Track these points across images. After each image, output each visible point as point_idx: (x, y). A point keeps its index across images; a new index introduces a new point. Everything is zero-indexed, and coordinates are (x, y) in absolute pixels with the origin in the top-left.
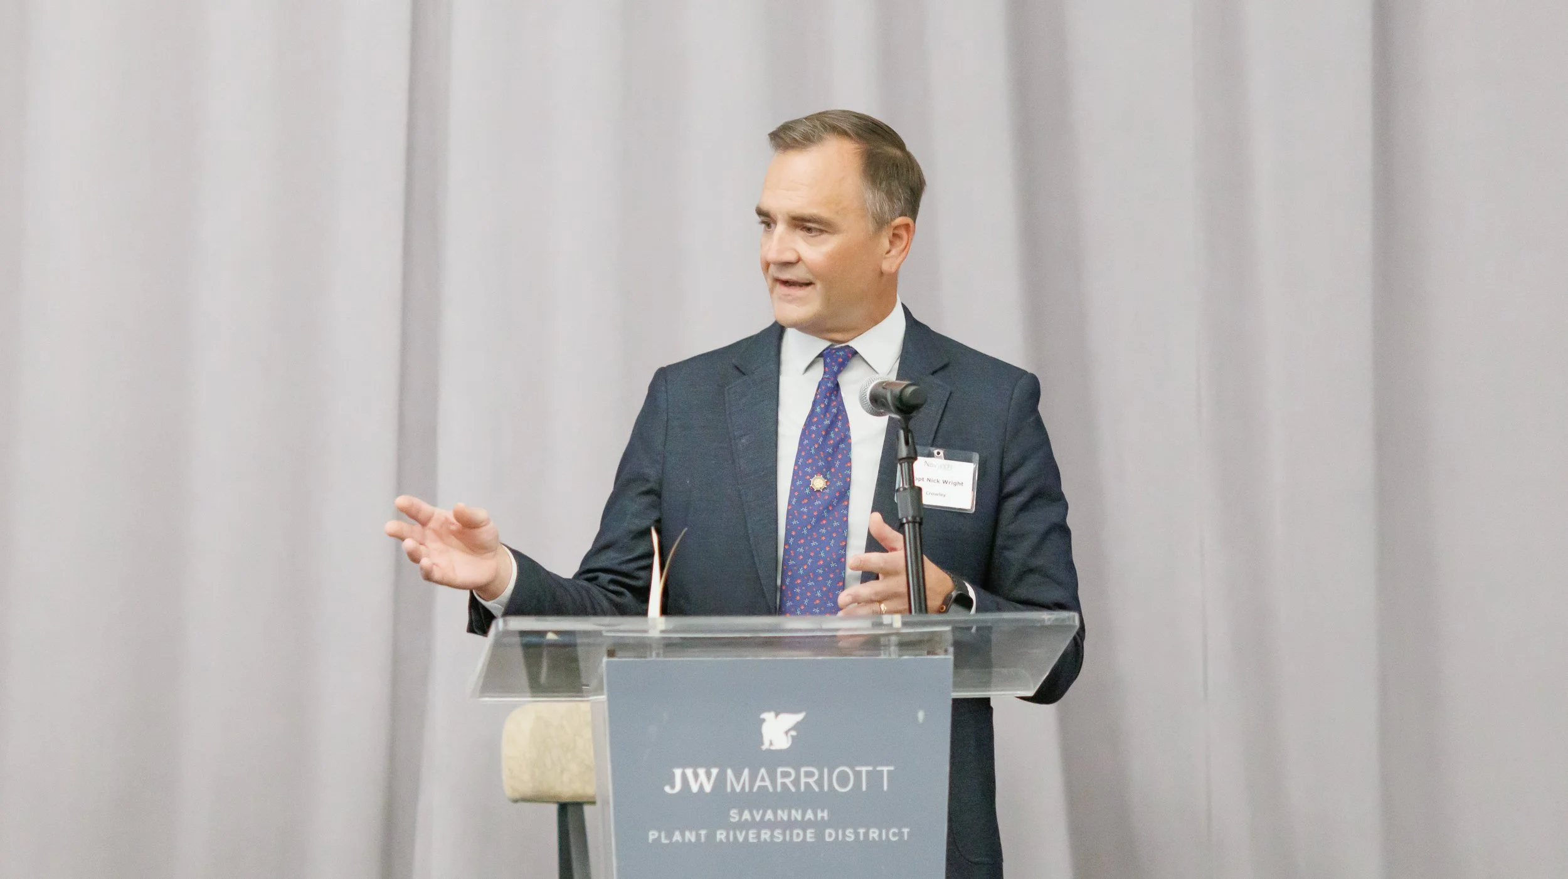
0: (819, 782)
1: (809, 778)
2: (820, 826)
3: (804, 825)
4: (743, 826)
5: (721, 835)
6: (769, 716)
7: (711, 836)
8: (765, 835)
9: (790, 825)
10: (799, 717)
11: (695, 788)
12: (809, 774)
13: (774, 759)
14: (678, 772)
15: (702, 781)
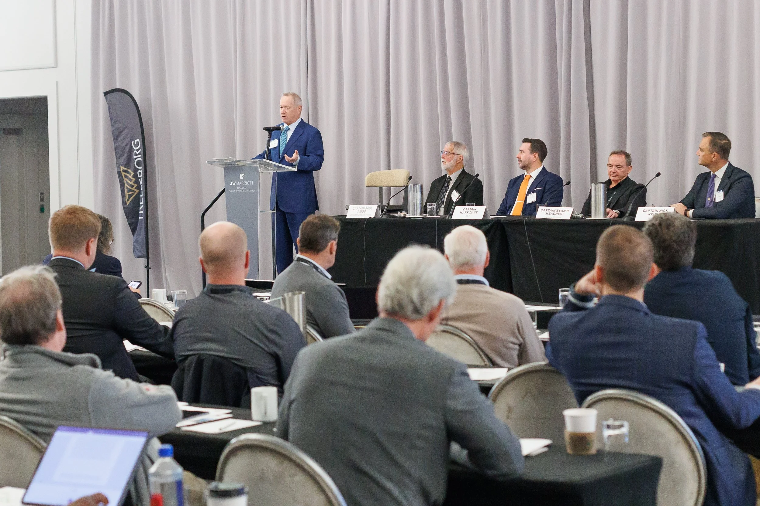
0: (246, 184)
1: (245, 183)
2: (246, 190)
3: (245, 189)
4: (239, 189)
5: (236, 191)
6: (241, 174)
7: (235, 191)
8: (241, 191)
9: (243, 189)
10: (244, 174)
11: (233, 184)
12: (245, 182)
13: (241, 180)
14: (232, 182)
15: (234, 183)
